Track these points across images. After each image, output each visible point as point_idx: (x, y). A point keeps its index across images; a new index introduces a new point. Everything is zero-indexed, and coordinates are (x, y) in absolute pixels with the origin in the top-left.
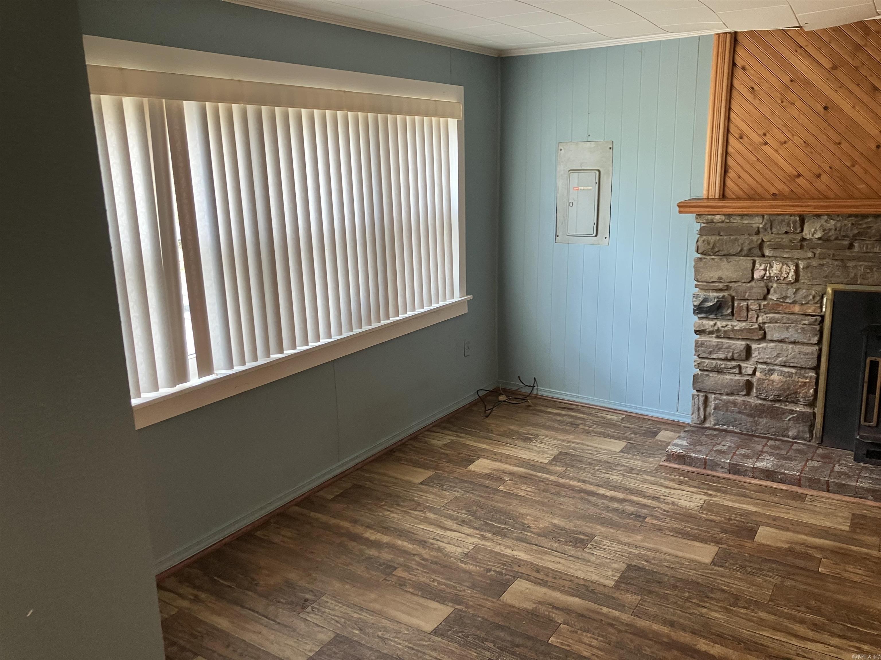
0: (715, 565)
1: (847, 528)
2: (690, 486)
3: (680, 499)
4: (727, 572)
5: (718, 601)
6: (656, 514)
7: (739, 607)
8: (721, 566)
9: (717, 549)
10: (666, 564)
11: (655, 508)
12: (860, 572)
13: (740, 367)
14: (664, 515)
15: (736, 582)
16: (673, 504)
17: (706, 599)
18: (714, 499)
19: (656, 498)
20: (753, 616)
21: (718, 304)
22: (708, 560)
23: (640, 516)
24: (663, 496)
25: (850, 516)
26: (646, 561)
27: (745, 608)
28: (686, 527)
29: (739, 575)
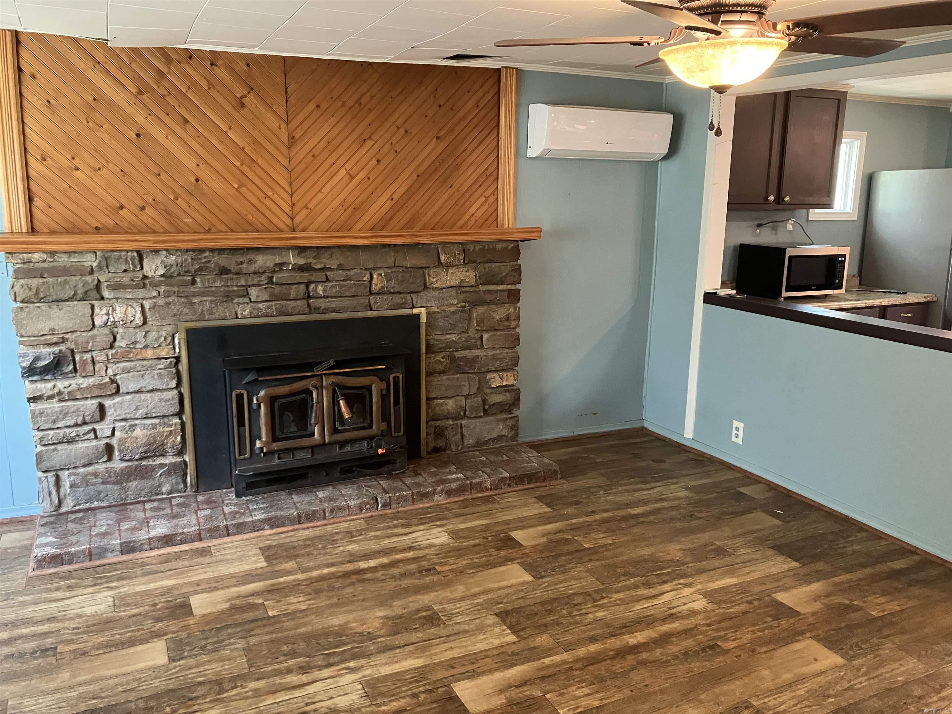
0: (174, 661)
1: (264, 564)
2: (85, 587)
3: (83, 607)
4: (191, 661)
5: (204, 696)
6: (66, 637)
7: (227, 691)
8: (182, 659)
9: (164, 642)
10: (120, 689)
11: (59, 631)
12: (301, 599)
13: (94, 430)
14: (77, 634)
15: (207, 667)
16: (80, 616)
17: (190, 703)
18: (122, 590)
19: (52, 619)
20: (246, 692)
21: (56, 361)
22: (163, 659)
23: (47, 650)
24: (59, 612)
25: (259, 551)
26: (94, 698)
27: (233, 688)
28: (112, 635)
29: (205, 658)
